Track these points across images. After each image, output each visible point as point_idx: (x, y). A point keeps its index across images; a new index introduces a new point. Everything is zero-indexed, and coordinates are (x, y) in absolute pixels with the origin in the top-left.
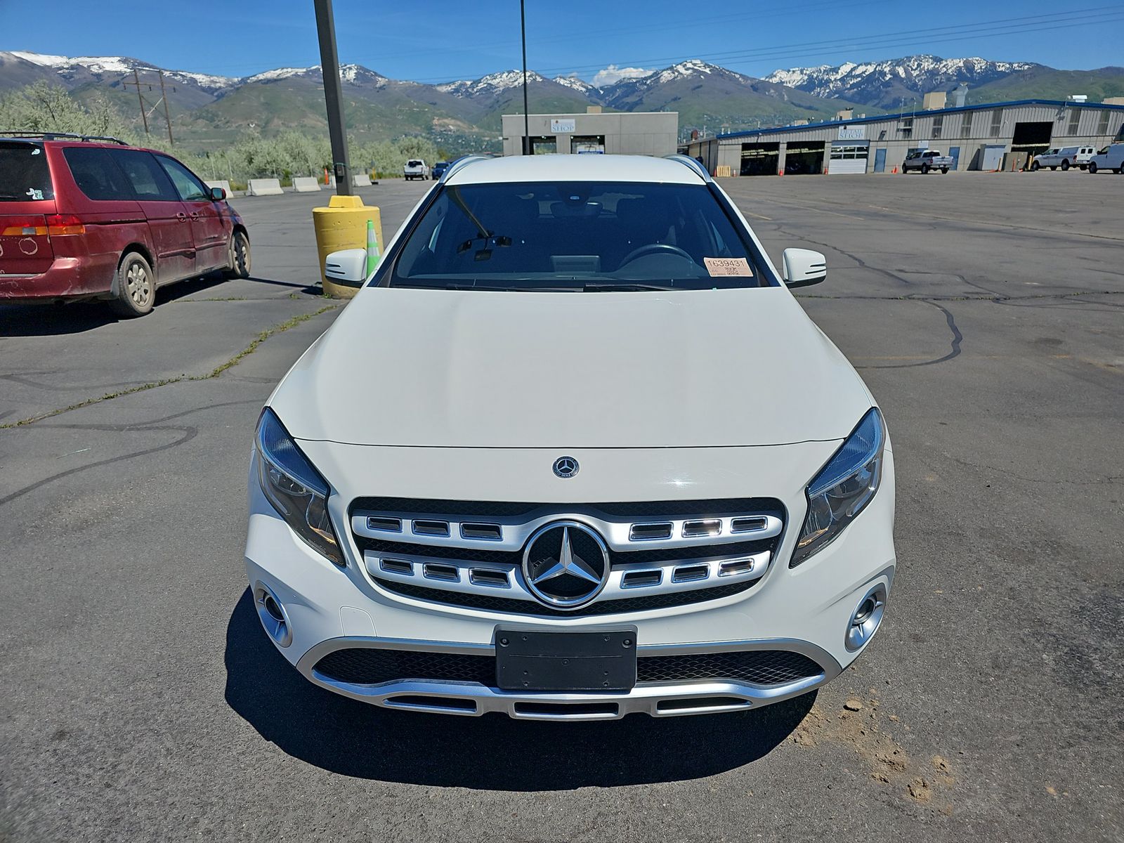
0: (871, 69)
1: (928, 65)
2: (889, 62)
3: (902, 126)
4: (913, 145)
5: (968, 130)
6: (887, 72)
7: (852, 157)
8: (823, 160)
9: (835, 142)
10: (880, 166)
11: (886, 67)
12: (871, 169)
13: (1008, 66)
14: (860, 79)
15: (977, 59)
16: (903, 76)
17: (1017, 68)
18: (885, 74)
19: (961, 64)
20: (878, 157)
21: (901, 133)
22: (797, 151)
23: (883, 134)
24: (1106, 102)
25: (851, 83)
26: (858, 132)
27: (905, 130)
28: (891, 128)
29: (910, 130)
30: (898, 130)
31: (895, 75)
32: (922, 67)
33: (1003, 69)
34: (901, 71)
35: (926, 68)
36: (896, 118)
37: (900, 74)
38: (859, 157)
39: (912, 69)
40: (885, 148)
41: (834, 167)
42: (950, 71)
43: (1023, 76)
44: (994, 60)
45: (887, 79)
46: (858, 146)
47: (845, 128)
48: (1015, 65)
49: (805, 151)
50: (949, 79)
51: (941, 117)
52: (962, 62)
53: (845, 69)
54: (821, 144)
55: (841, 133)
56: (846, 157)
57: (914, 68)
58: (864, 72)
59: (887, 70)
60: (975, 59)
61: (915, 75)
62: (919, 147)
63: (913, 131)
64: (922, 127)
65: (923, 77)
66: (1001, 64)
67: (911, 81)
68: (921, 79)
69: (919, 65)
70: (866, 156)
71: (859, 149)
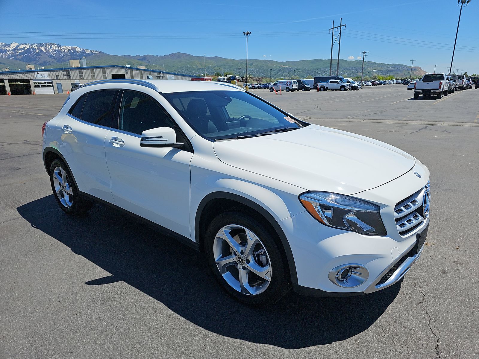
0: (27, 47)
1: (55, 47)
2: (36, 45)
3: (65, 73)
4: (73, 82)
5: (94, 76)
6: (36, 49)
7: (45, 86)
8: (31, 88)
9: (34, 79)
10: (60, 90)
11: (35, 46)
12: (57, 92)
13: (90, 51)
14: (23, 51)
15: (76, 47)
16: (45, 51)
17: (94, 52)
18: (35, 50)
19: (70, 49)
20: (58, 86)
21: (66, 76)
22: (14, 83)
23: (57, 77)
24: (138, 67)
25: (19, 52)
26: (45, 76)
27: (67, 75)
28: (60, 74)
29: (69, 75)
30: (64, 75)
31: (41, 51)
32: (53, 48)
33: (88, 52)
34: (43, 49)
35: (55, 49)
36: (62, 70)
37: (43, 50)
38: (49, 86)
39: (48, 49)
40: (60, 83)
41: (38, 91)
42: (66, 51)
43: (97, 56)
44: (84, 48)
45: (37, 52)
46: (47, 82)
47: (38, 73)
48: (93, 51)
49: (19, 83)
50: (67, 54)
51: (81, 70)
52: (70, 48)
53: (14, 45)
54: (28, 80)
55: (37, 76)
56: (42, 86)
57: (49, 48)
58: (25, 48)
59: (36, 48)
60: (75, 47)
61: (50, 51)
62: (76, 83)
63: (71, 75)
64: (74, 74)
65: (55, 53)
66: (87, 50)
67: (49, 54)
68: (54, 53)
69: (51, 47)
70: (52, 86)
71: (48, 83)
